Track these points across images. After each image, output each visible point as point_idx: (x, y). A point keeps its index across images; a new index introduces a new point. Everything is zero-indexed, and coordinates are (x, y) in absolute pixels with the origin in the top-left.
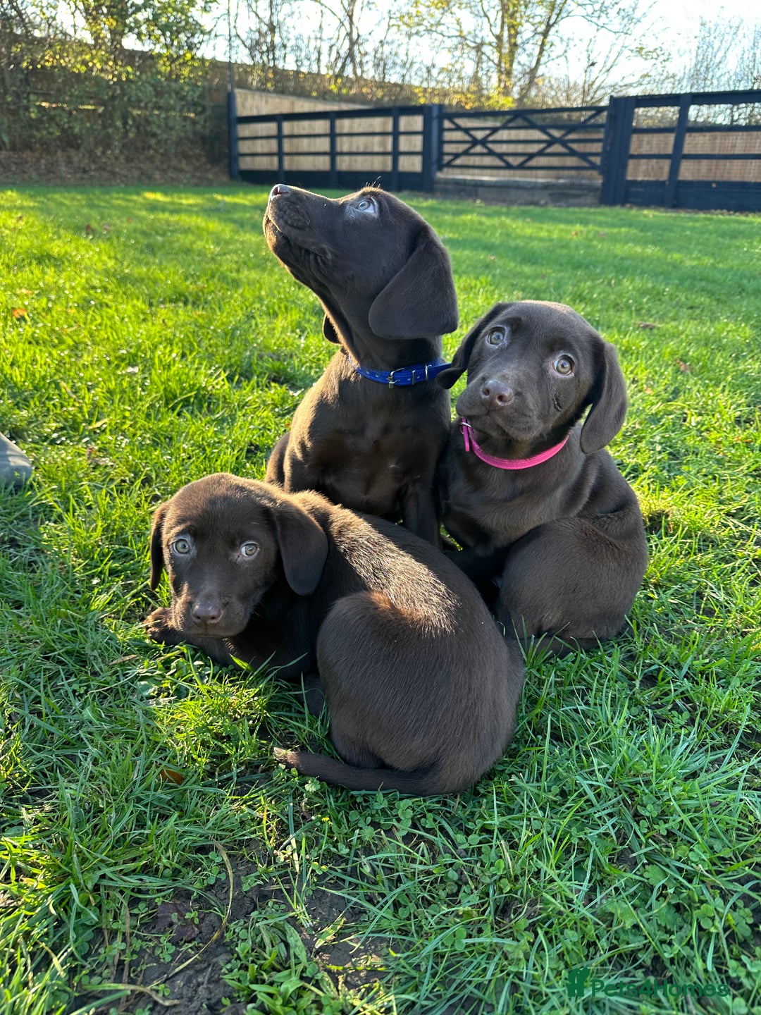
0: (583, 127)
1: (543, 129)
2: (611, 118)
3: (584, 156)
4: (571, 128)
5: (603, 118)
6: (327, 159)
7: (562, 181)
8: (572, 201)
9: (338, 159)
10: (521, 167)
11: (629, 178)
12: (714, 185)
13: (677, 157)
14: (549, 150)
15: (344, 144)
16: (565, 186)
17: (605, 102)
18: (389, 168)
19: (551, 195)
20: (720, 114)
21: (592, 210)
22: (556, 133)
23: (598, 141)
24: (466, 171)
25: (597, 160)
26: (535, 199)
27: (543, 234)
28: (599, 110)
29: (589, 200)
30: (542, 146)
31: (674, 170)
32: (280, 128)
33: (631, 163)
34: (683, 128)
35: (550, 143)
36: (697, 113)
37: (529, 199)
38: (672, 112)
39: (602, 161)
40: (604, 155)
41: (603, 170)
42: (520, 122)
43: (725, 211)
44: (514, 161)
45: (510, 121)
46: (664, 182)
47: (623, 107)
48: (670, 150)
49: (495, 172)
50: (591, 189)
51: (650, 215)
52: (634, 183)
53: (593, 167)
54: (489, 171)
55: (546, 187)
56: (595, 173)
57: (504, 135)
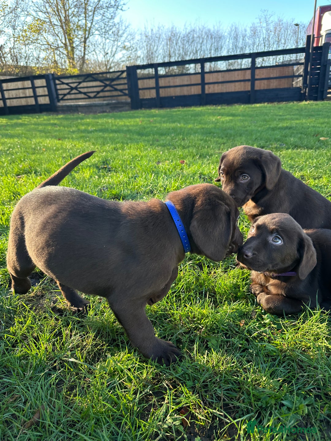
0: (118, 78)
1: (101, 81)
2: (128, 74)
3: (121, 90)
4: (112, 80)
5: (124, 75)
7: (114, 102)
8: (120, 109)
10: (95, 97)
11: (141, 97)
12: (174, 98)
14: (106, 89)
16: (115, 103)
17: (125, 69)
19: (111, 108)
21: (128, 112)
22: (108, 83)
23: (125, 84)
25: (127, 92)
26: (104, 110)
28: (123, 72)
29: (127, 108)
30: (102, 88)
33: (140, 92)
34: (157, 77)
35: (106, 86)
37: (102, 110)
38: (151, 71)
39: (129, 92)
40: (129, 89)
41: (130, 96)
42: (90, 79)
43: (180, 107)
44: (92, 95)
45: (86, 79)
46: (155, 98)
47: (132, 70)
49: (84, 100)
50: (126, 104)
51: (155, 111)
52: (143, 100)
53: (125, 95)
54: (82, 100)
55: (107, 105)
56: (127, 97)
57: (85, 84)
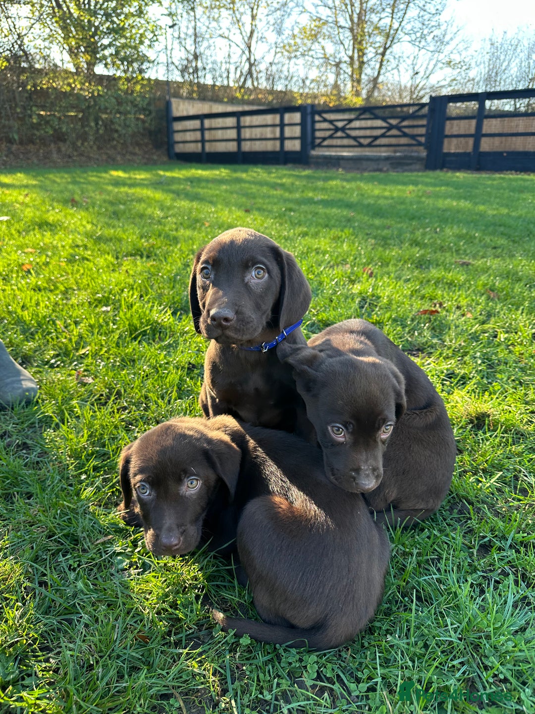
0: (413, 116)
1: (384, 119)
2: (432, 110)
3: (413, 137)
4: (404, 118)
5: (425, 110)
6: (235, 144)
7: (398, 154)
8: (406, 168)
9: (243, 143)
10: (369, 145)
11: (445, 151)
12: (505, 154)
13: (478, 135)
14: (389, 133)
15: (246, 133)
16: (400, 158)
17: (426, 100)
18: (278, 148)
19: (391, 164)
20: (507, 105)
21: (420, 174)
22: (394, 122)
23: (423, 126)
24: (331, 149)
25: (423, 140)
26: (380, 167)
27: (387, 193)
28: (423, 105)
29: (418, 167)
30: (383, 131)
31: (477, 144)
32: (202, 124)
33: (446, 141)
34: (481, 115)
35: (389, 129)
36: (490, 105)
37: (376, 167)
38: (474, 105)
39: (426, 139)
40: (427, 135)
41: (427, 146)
42: (367, 116)
43: (513, 172)
44: (365, 142)
45: (360, 114)
46: (469, 153)
47: (439, 103)
48: (473, 131)
49: (351, 149)
50: (419, 159)
51: (461, 176)
52: (449, 154)
53: (420, 144)
54: (347, 149)
55: (387, 159)
56: (421, 148)
57: (356, 124)
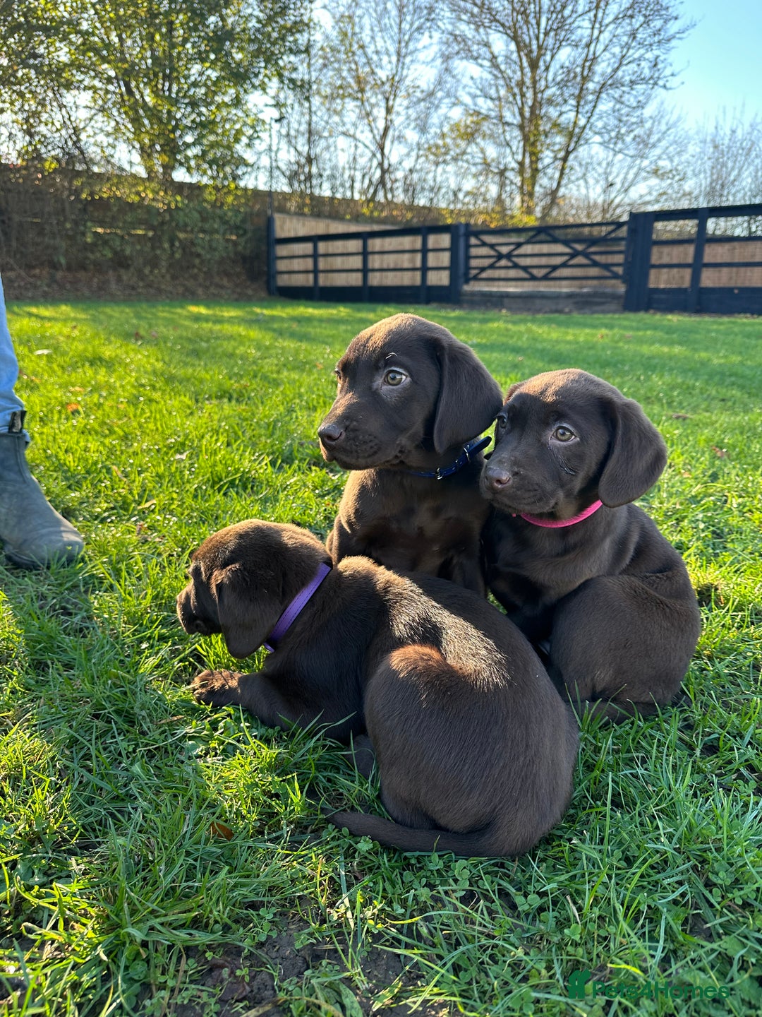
0: (605, 240)
1: (566, 243)
2: (631, 231)
3: (607, 267)
4: (593, 241)
5: (623, 231)
6: (359, 275)
7: (585, 290)
8: (596, 308)
9: (370, 275)
10: (545, 278)
11: (652, 286)
12: (736, 291)
13: (698, 266)
14: (572, 262)
15: (376, 262)
16: (588, 295)
17: (625, 218)
18: (419, 282)
19: (576, 303)
20: (738, 226)
21: (617, 316)
22: (579, 247)
23: (620, 252)
24: (491, 283)
25: (620, 270)
26: (560, 307)
27: (570, 338)
28: (619, 225)
29: (613, 307)
30: (565, 258)
31: (696, 277)
32: (315, 248)
33: (653, 272)
34: (702, 239)
35: (573, 256)
36: (714, 226)
37: (554, 307)
38: (690, 226)
39: (624, 270)
40: (626, 265)
41: (626, 279)
42: (542, 237)
43: (748, 315)
44: (539, 273)
45: (533, 236)
46: (685, 290)
47: (642, 222)
48: (690, 260)
49: (519, 283)
50: (614, 297)
51: (674, 319)
52: (657, 290)
53: (616, 276)
54: (513, 283)
55: (570, 296)
56: (618, 282)
57: (528, 249)
